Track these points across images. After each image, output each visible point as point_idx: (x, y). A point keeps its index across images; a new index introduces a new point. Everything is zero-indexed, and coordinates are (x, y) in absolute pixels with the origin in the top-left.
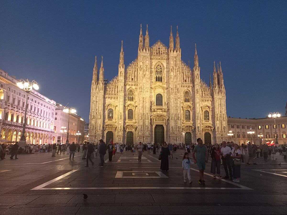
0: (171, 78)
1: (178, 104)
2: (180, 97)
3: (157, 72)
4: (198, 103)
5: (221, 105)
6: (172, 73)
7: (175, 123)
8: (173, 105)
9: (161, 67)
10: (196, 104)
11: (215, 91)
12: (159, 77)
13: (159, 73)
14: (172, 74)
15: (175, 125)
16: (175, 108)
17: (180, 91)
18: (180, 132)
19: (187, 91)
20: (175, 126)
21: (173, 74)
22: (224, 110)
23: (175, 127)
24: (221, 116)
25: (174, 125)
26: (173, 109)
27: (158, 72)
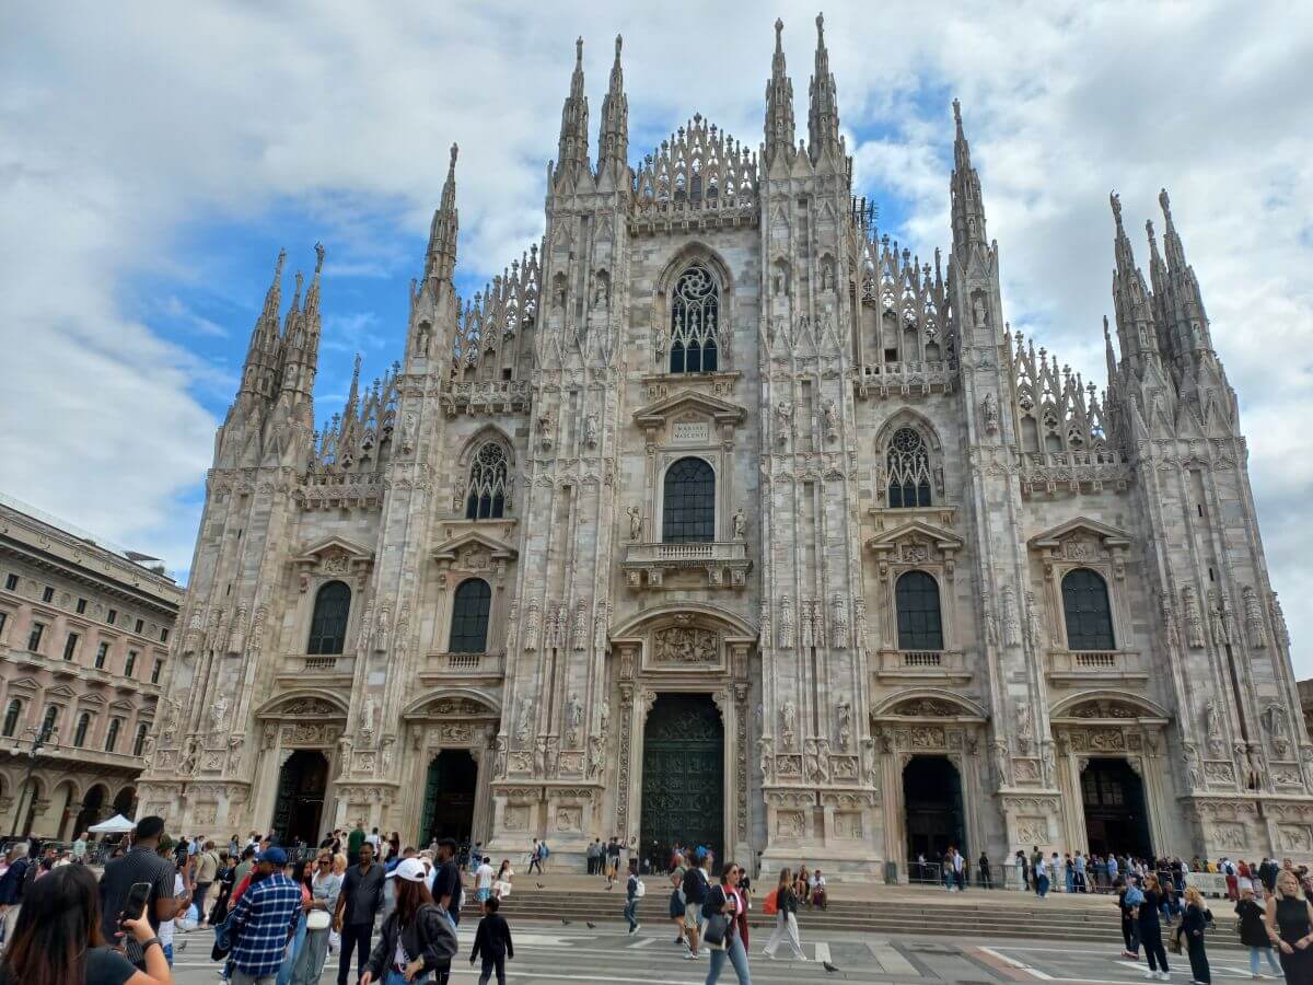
0: (771, 336)
1: (831, 523)
2: (839, 470)
3: (679, 318)
4: (1002, 504)
5: (1211, 510)
6: (782, 305)
7: (808, 675)
8: (789, 533)
9: (707, 281)
10: (984, 512)
11: (1140, 406)
12: (694, 344)
13: (694, 318)
14: (779, 307)
15: (809, 688)
16: (802, 553)
17: (842, 427)
18: (850, 753)
19: (904, 430)
20: (809, 700)
21: (785, 311)
22: (1247, 554)
23: (810, 708)
24: (1221, 608)
25: (793, 693)
26: (790, 562)
27: (691, 314)
